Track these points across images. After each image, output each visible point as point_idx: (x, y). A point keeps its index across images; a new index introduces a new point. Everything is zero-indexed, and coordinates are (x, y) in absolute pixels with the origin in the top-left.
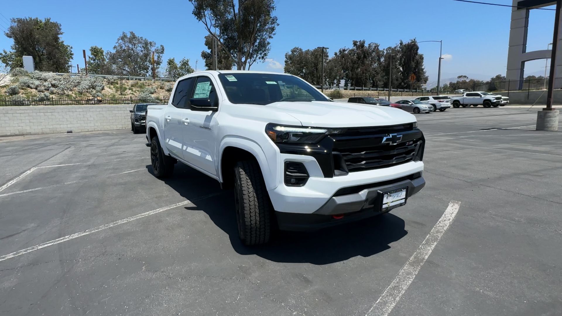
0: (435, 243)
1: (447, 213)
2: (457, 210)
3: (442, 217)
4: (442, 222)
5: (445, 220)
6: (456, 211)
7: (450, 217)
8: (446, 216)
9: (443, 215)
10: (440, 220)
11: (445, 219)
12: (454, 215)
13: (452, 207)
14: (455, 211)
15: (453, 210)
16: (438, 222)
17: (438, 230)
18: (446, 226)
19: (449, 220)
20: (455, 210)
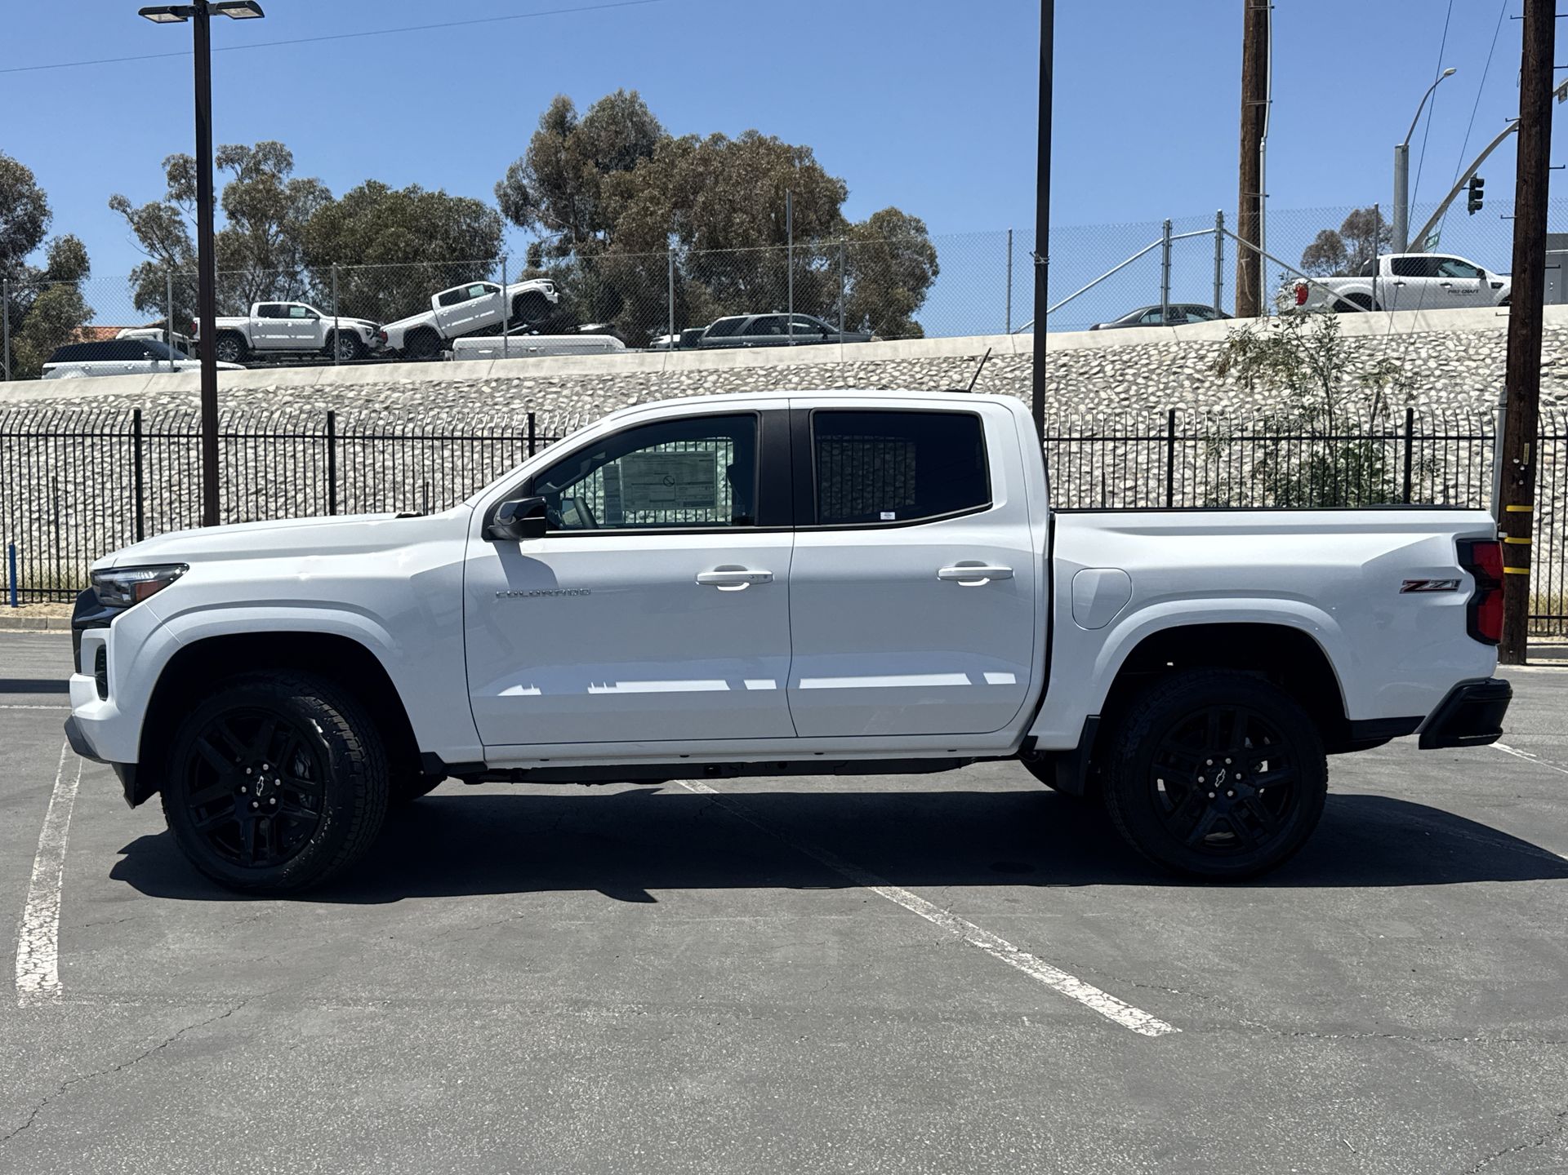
0: (34, 878)
1: (50, 949)
2: (20, 968)
3: (56, 932)
4: (48, 920)
5: (41, 926)
6: (21, 962)
7: (32, 938)
8: (45, 938)
9: (56, 937)
10: (56, 923)
11: (45, 930)
12: (24, 948)
13: (45, 975)
14: (26, 963)
15: (35, 965)
16: (57, 916)
17: (45, 901)
18: (31, 915)
19: (30, 932)
20: (26, 966)
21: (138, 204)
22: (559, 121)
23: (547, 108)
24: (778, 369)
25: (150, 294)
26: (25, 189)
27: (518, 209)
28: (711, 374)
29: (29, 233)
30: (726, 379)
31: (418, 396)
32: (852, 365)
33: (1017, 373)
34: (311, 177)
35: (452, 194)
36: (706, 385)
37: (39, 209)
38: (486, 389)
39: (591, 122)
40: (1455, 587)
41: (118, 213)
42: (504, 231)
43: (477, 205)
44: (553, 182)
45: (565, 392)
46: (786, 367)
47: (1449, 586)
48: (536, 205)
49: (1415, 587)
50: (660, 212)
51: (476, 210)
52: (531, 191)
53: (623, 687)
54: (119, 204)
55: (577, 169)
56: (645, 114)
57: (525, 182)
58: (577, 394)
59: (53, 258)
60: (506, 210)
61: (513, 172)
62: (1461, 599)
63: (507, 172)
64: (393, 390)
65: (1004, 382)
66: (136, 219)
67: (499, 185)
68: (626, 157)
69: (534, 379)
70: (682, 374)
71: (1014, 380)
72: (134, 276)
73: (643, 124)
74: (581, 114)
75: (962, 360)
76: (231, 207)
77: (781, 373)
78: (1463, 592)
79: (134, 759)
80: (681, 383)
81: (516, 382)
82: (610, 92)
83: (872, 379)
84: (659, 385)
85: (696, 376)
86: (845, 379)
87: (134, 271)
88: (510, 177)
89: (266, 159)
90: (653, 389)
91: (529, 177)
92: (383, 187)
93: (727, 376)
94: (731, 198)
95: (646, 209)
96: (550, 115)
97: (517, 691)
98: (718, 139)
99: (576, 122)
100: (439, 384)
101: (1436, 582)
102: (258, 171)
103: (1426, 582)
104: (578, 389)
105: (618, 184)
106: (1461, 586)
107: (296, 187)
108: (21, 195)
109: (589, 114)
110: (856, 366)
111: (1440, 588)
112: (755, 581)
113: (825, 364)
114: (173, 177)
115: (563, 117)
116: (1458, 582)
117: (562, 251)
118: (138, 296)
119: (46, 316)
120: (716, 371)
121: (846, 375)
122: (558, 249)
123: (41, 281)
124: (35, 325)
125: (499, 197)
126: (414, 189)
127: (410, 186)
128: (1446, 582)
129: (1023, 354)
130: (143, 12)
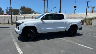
22: (22, 7)
27: (20, 10)
44: (21, 9)
53: (48, 28)
59: (2, 11)
72: (6, 12)
79: (21, 34)
97: (43, 29)
105: (24, 9)
107: (12, 9)
112: (55, 23)
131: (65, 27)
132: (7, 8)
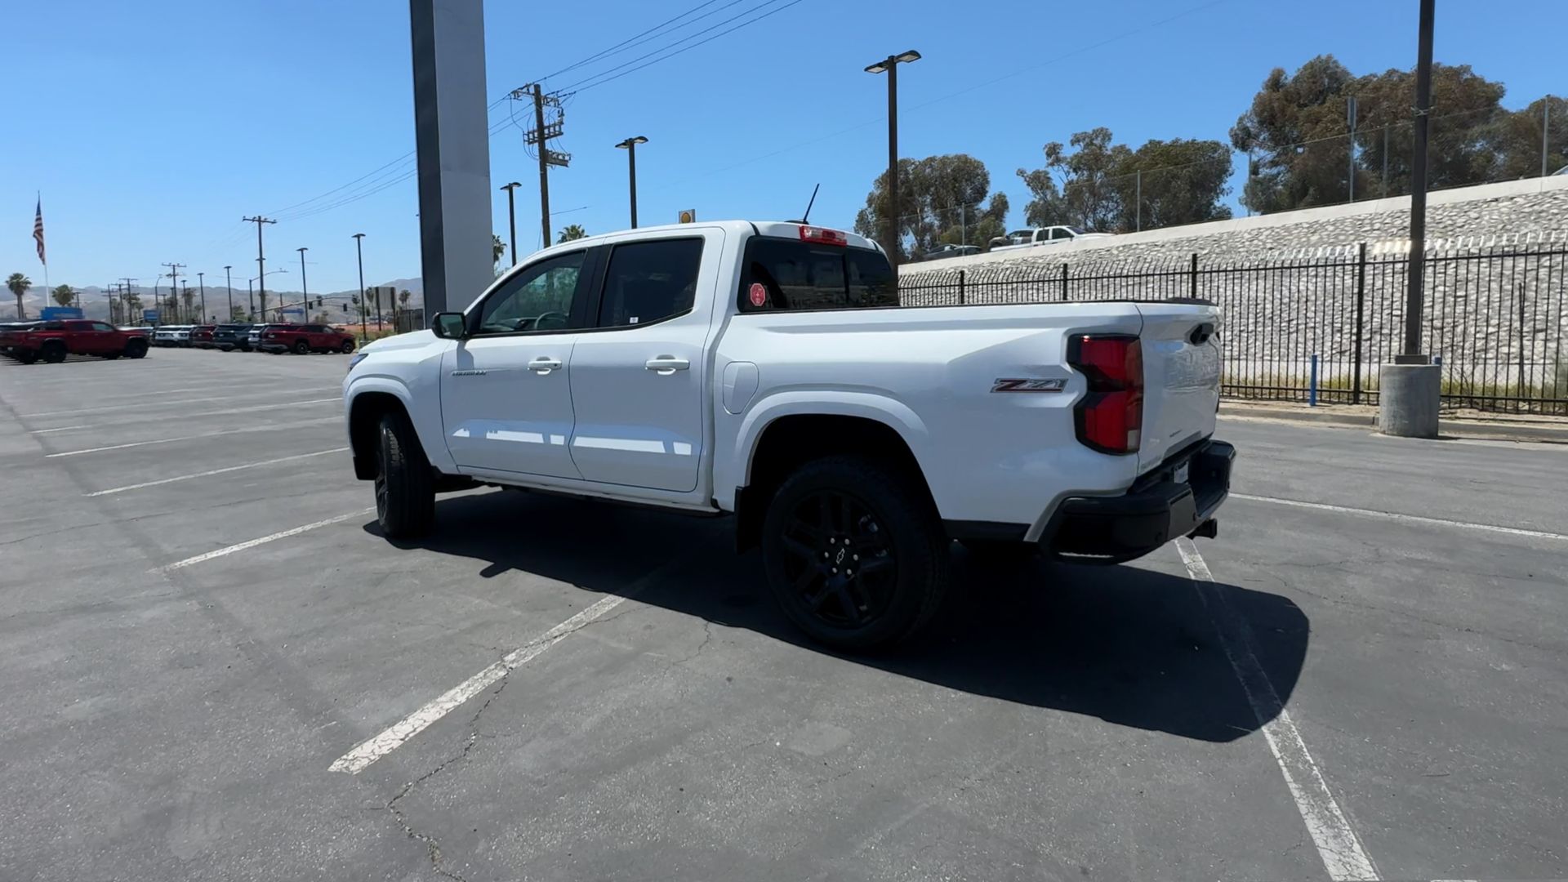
21: (1029, 172)
22: (1275, 83)
23: (1266, 76)
24: (1320, 222)
25: (1034, 218)
26: (980, 172)
27: (1243, 142)
28: (1267, 229)
29: (981, 193)
30: (1277, 232)
31: (1076, 259)
32: (1382, 214)
33: (1536, 207)
34: (1123, 143)
35: (1200, 139)
36: (1260, 238)
37: (985, 181)
38: (1115, 252)
39: (1296, 80)
40: (1060, 388)
41: (1020, 177)
42: (1232, 157)
43: (1215, 143)
44: (1268, 122)
45: (1163, 250)
46: (1326, 220)
47: (1052, 386)
48: (1256, 137)
49: (1010, 386)
50: (1336, 129)
51: (1215, 146)
52: (1252, 130)
54: (1021, 173)
55: (1283, 111)
56: (1337, 67)
57: (1249, 125)
58: (1171, 251)
59: (992, 204)
60: (1236, 144)
61: (1241, 119)
62: (1065, 400)
63: (1237, 120)
64: (1063, 257)
65: (1521, 216)
66: (1028, 179)
67: (1232, 130)
68: (1320, 96)
69: (1147, 244)
70: (1245, 232)
71: (1530, 214)
72: (1027, 209)
73: (1336, 73)
74: (1291, 74)
75: (1486, 202)
76: (1074, 167)
77: (1321, 225)
78: (1071, 392)
80: (1242, 237)
81: (1134, 246)
82: (1310, 57)
83: (1396, 223)
84: (1227, 240)
85: (1255, 232)
86: (1372, 225)
87: (1027, 206)
88: (1239, 123)
89: (1097, 137)
90: (1222, 243)
91: (1252, 121)
92: (1159, 143)
93: (1278, 230)
94: (1394, 110)
95: (1327, 128)
96: (1269, 80)
98: (1392, 73)
99: (1287, 81)
100: (1089, 251)
101: (1036, 381)
102: (1092, 144)
103: (1023, 382)
104: (1172, 247)
105: (1310, 115)
106: (1067, 385)
107: (1114, 150)
108: (978, 175)
109: (1296, 74)
110: (1385, 215)
111: (1040, 388)
112: (554, 368)
113: (1359, 216)
114: (1049, 155)
115: (1278, 81)
116: (1063, 383)
117: (1274, 164)
118: (1029, 219)
119: (982, 234)
120: (1272, 228)
121: (1374, 222)
122: (1272, 162)
123: (986, 215)
124: (977, 238)
125: (1232, 136)
126: (1177, 140)
127: (1174, 139)
128: (1048, 382)
129: (1548, 192)
130: (867, 69)
131: (683, 449)
132: (1053, 151)
